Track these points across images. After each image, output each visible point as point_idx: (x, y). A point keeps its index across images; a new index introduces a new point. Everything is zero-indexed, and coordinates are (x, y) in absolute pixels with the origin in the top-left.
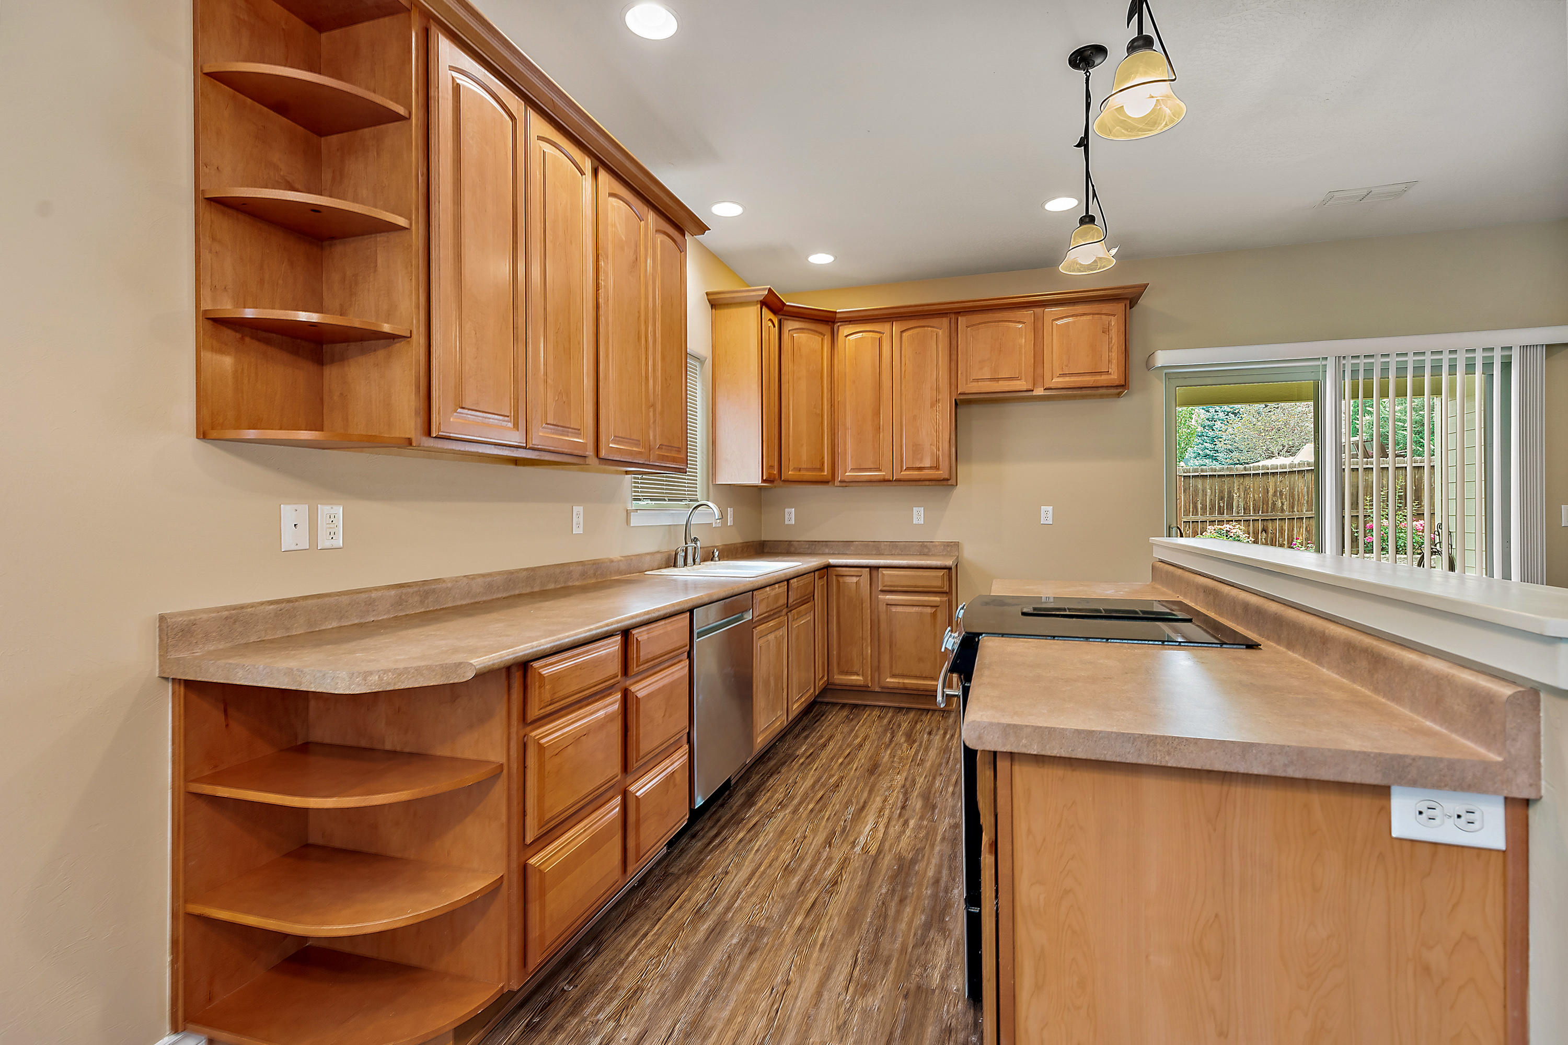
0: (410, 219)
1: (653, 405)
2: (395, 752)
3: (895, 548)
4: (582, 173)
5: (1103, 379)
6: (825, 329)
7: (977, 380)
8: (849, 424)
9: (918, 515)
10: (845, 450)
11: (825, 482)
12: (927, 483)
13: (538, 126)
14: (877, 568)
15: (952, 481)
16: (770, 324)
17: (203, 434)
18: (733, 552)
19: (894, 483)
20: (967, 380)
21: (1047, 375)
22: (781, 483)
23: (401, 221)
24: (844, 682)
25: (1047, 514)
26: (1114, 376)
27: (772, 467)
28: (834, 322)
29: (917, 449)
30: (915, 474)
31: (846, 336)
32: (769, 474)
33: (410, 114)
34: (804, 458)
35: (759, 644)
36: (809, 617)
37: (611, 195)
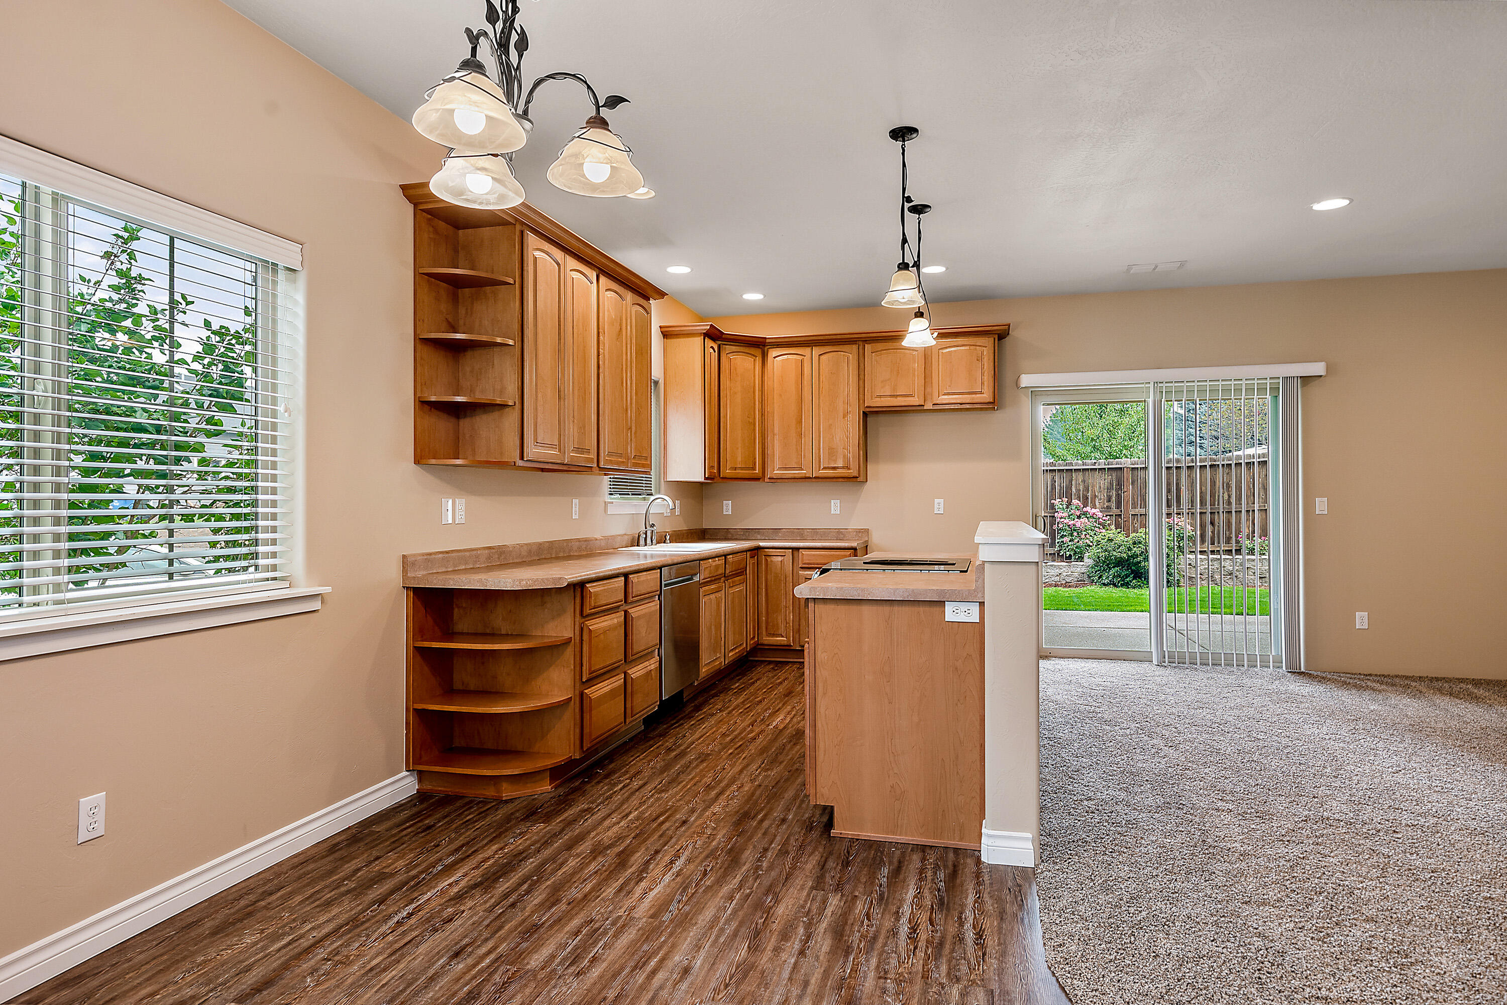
0: (515, 340)
1: (630, 428)
2: (507, 635)
3: (815, 533)
4: (592, 283)
5: (978, 398)
6: (758, 352)
7: (880, 396)
8: (776, 430)
9: (835, 506)
10: (774, 452)
11: (757, 479)
12: (841, 480)
13: (572, 263)
14: (798, 549)
15: (861, 479)
16: (712, 350)
17: (417, 461)
18: (679, 537)
19: (814, 480)
20: (872, 397)
21: (936, 394)
22: (720, 480)
23: (511, 342)
24: (771, 643)
25: (939, 505)
26: (987, 396)
27: (712, 467)
28: (764, 346)
29: (832, 452)
30: (830, 473)
31: (775, 358)
32: (710, 473)
33: (515, 282)
34: (739, 459)
35: (703, 600)
36: (742, 587)
37: (607, 290)
